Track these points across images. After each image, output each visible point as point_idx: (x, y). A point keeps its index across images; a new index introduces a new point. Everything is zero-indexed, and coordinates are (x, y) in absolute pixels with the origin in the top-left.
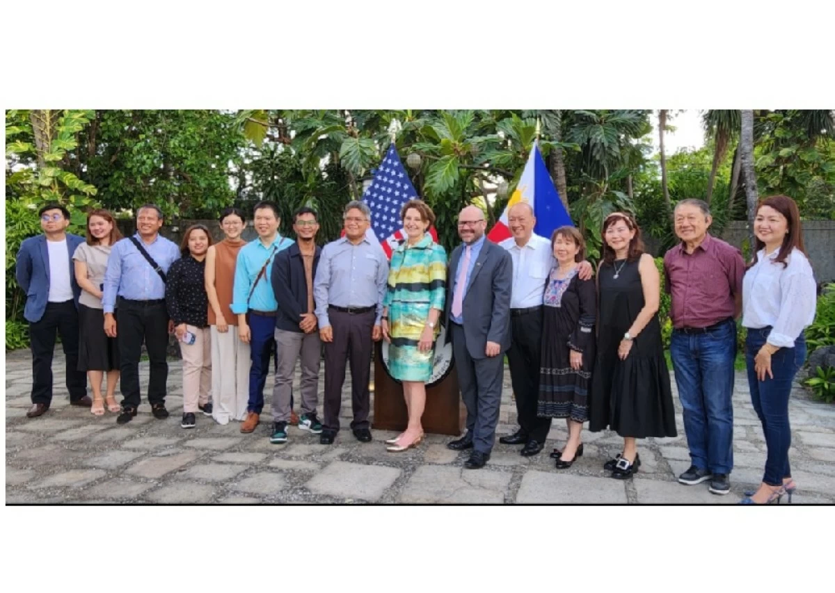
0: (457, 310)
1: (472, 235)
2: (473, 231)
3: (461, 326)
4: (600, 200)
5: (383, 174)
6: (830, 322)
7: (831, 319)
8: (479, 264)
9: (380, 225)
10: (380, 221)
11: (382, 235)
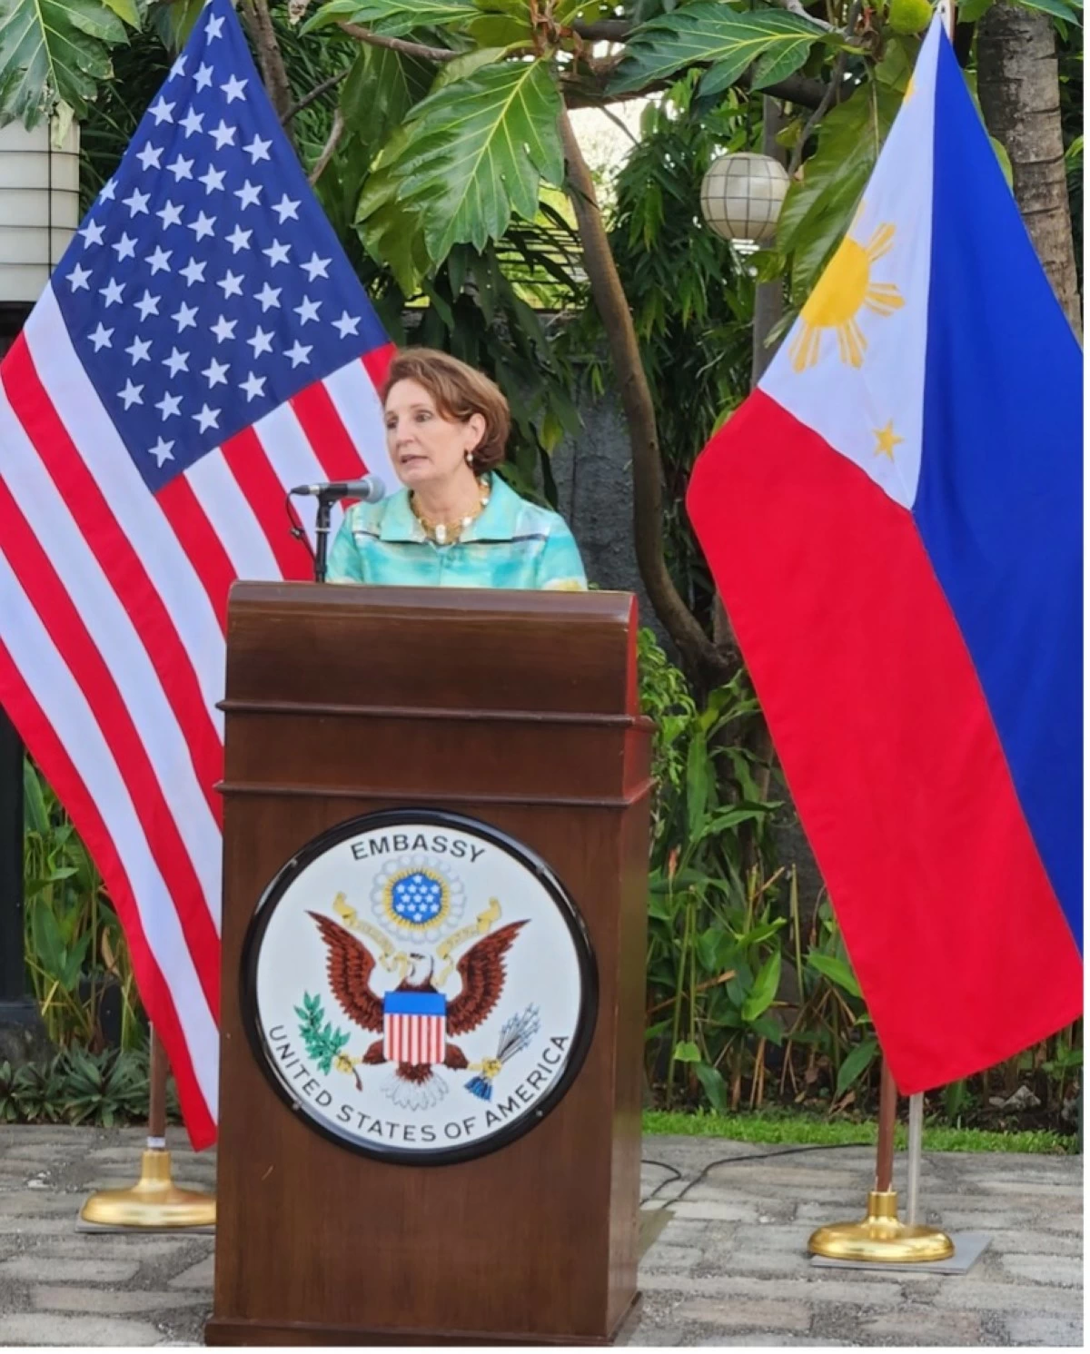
5: (159, 185)
9: (151, 396)
10: (154, 378)
11: (163, 451)
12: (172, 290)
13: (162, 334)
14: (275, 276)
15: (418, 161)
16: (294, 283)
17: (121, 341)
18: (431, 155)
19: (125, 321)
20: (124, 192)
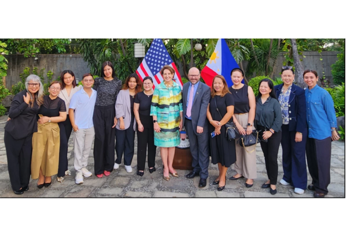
0: (189, 114)
1: (196, 81)
2: (196, 79)
3: (190, 120)
4: (235, 49)
5: (153, 49)
6: (339, 104)
7: (339, 102)
8: (197, 93)
9: (153, 68)
10: (153, 66)
11: (154, 73)
12: (155, 58)
13: (154, 62)
14: (164, 57)
15: (178, 47)
16: (165, 57)
17: (151, 63)
18: (179, 46)
19: (151, 61)
20: (150, 50)
